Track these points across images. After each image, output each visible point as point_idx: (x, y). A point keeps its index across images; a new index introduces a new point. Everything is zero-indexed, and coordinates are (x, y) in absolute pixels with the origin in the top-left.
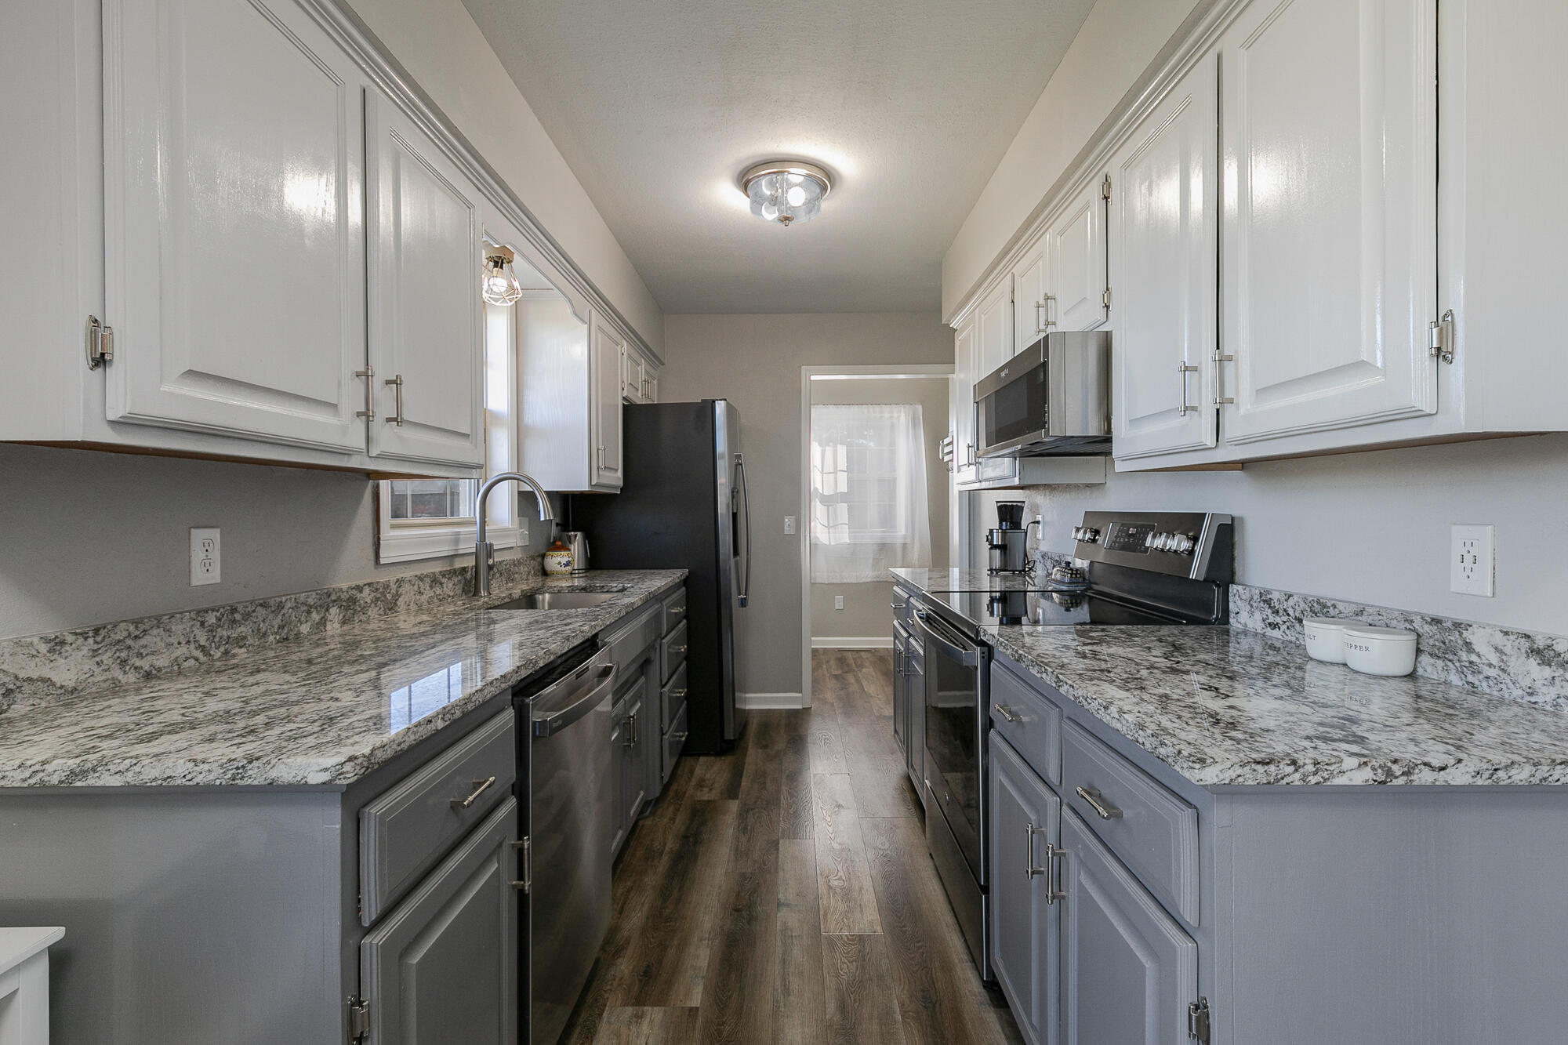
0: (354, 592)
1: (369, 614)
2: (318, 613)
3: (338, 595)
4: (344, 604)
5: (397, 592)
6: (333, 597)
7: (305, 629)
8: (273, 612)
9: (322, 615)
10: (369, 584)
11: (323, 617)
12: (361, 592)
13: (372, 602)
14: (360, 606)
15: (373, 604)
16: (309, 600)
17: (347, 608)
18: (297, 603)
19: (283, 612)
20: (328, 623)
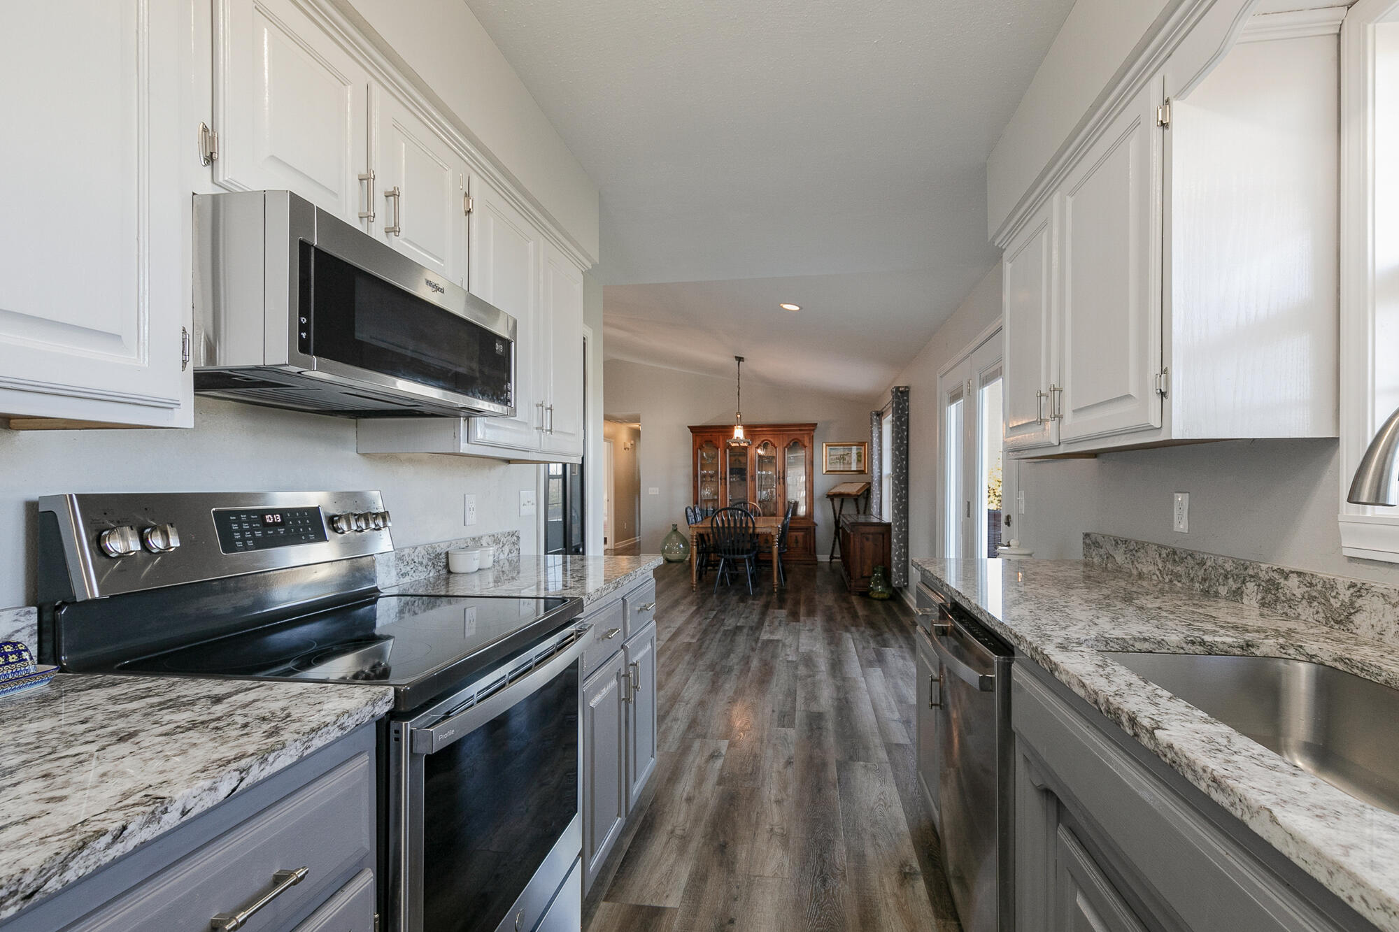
0: (1276, 576)
1: (1299, 610)
2: (1235, 581)
3: (1256, 571)
4: (1263, 584)
5: (1352, 603)
6: (1251, 572)
7: (1223, 591)
8: (1198, 564)
9: (1239, 585)
10: (1299, 574)
11: (1239, 588)
12: (1286, 578)
13: (1303, 597)
14: (1285, 595)
15: (1304, 602)
16: (1226, 565)
17: (1268, 591)
18: (1216, 564)
19: (1205, 567)
20: (1245, 596)
